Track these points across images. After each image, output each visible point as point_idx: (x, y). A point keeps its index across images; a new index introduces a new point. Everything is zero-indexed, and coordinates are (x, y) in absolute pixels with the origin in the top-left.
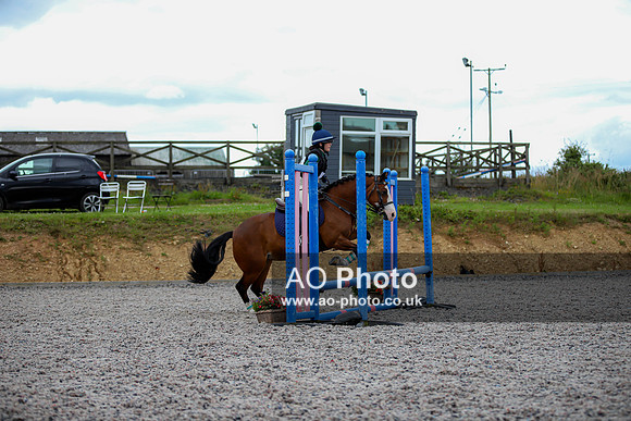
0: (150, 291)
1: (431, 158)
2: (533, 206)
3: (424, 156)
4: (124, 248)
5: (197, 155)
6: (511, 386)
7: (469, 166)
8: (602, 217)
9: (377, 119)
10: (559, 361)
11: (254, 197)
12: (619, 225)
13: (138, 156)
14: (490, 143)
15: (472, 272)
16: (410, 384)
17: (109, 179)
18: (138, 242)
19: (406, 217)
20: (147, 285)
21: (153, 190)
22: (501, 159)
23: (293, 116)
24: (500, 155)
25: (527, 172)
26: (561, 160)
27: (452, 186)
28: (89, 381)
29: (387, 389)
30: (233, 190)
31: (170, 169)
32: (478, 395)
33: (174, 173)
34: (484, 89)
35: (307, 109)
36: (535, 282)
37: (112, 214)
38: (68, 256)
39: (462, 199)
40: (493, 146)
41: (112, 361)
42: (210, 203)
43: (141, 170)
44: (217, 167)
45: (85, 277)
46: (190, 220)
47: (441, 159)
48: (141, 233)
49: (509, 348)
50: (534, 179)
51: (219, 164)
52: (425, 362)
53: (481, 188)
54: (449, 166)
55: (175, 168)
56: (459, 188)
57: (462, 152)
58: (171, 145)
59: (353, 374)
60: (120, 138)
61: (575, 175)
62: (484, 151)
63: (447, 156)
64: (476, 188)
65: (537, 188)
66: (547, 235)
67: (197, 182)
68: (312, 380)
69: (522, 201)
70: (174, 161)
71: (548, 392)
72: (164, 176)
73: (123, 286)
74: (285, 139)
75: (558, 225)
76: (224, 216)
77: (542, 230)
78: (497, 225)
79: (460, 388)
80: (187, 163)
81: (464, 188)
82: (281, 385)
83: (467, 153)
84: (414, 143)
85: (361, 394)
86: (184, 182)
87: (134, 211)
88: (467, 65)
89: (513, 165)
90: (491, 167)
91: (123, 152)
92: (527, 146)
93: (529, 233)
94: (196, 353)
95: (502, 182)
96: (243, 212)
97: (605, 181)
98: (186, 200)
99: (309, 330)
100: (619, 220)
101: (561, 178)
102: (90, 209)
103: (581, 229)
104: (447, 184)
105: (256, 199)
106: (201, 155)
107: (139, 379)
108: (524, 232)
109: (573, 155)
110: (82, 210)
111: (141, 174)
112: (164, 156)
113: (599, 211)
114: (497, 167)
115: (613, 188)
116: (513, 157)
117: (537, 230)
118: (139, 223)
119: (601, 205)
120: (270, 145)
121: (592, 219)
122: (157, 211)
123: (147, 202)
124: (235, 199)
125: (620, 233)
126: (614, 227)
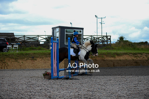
0: (19, 71)
1: (87, 39)
2: (112, 51)
3: (85, 39)
4: (13, 61)
5: (31, 39)
6: (104, 94)
7: (96, 41)
10: (116, 88)
11: (44, 49)
12: (132, 55)
13: (17, 39)
14: (102, 36)
17: (9, 44)
18: (16, 59)
21: (20, 47)
22: (104, 39)
23: (54, 29)
25: (111, 43)
26: (119, 40)
28: (2, 93)
29: (74, 95)
30: (39, 47)
31: (24, 42)
32: (96, 96)
34: (100, 23)
35: (57, 27)
36: (112, 69)
41: (8, 88)
42: (34, 50)
44: (36, 41)
45: (3, 68)
46: (29, 54)
48: (17, 57)
49: (104, 85)
50: (112, 44)
52: (84, 88)
53: (99, 47)
57: (95, 38)
58: (24, 36)
59: (66, 91)
60: (12, 34)
61: (122, 43)
62: (100, 37)
63: (91, 39)
65: (113, 46)
66: (115, 58)
68: (57, 93)
69: (109, 50)
70: (25, 40)
72: (23, 44)
73: (12, 70)
74: (52, 35)
76: (37, 53)
77: (114, 56)
78: (103, 55)
80: (29, 40)
82: (49, 94)
84: (83, 36)
85: (68, 96)
86: (27, 45)
87: (15, 52)
88: (96, 17)
89: (107, 41)
90: (102, 41)
91: (13, 38)
92: (110, 36)
94: (29, 86)
95: (104, 45)
96: (41, 52)
97: (129, 45)
98: (28, 49)
99: (57, 81)
101: (119, 44)
102: (4, 51)
103: (123, 56)
107: (15, 93)
108: (109, 57)
109: (121, 38)
112: (23, 39)
113: (127, 52)
115: (131, 46)
117: (112, 57)
118: (16, 55)
119: (128, 51)
120: (49, 36)
121: (126, 54)
122: (21, 52)
123: (18, 50)
124: (40, 49)
125: (133, 57)
126: (131, 56)
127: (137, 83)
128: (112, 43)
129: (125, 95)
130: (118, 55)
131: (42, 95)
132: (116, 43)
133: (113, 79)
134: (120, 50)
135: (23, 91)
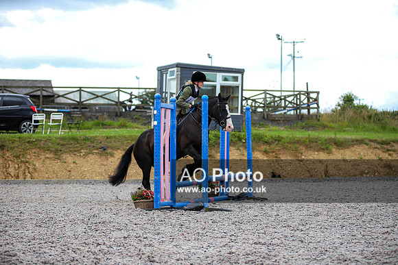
0: (64, 186)
1: (254, 100)
2: (321, 133)
3: (249, 99)
4: (48, 158)
5: (98, 96)
6: (301, 252)
7: (279, 106)
8: (367, 141)
9: (218, 74)
10: (334, 237)
11: (135, 125)
12: (378, 146)
13: (59, 96)
14: (294, 91)
15: (279, 176)
16: (233, 250)
17: (39, 112)
18: (57, 154)
19: (236, 139)
20: (63, 183)
21: (68, 119)
22: (300, 102)
23: (162, 71)
24: (300, 99)
25: (318, 110)
26: (341, 103)
27: (267, 119)
28: (20, 246)
29: (218, 254)
30: (122, 120)
31: (80, 106)
32: (279, 258)
33: (83, 108)
34: (290, 55)
35: (171, 66)
36: (321, 184)
37: (40, 135)
38: (10, 162)
39: (274, 128)
40: (296, 93)
41: (37, 232)
42: (106, 128)
43: (60, 106)
44: (111, 105)
45: (21, 176)
46: (92, 140)
47: (260, 101)
48: (60, 147)
49: (301, 227)
50: (322, 115)
51: (113, 103)
52: (244, 236)
53: (286, 121)
54: (266, 106)
55: (82, 105)
56: (272, 121)
57: (274, 97)
58: (80, 90)
59: (196, 244)
60: (47, 84)
61: (350, 113)
62: (289, 96)
63: (265, 99)
64: (283, 121)
65: (324, 121)
66: (330, 153)
67: (98, 114)
68: (169, 247)
69: (314, 130)
70: (82, 100)
71: (325, 257)
72: (76, 110)
73: (47, 183)
74: (156, 87)
75: (337, 146)
76: (115, 137)
77: (327, 149)
78: (297, 145)
79: (267, 254)
80: (92, 102)
81: (275, 121)
82: (147, 250)
83: (278, 97)
84: (242, 90)
85: (201, 256)
86: (89, 114)
87: (56, 133)
88: (279, 39)
89: (308, 105)
90: (293, 107)
91: (49, 94)
92: (318, 93)
93: (318, 151)
94: (93, 228)
95: (301, 117)
96: (127, 135)
97: (370, 117)
98: (90, 126)
99: (169, 213)
100: (378, 143)
101: (340, 115)
102: (25, 131)
103: (353, 149)
104: (264, 118)
105: (137, 126)
106: (101, 96)
107: (53, 245)
108: (315, 150)
109: (348, 99)
110: (20, 132)
111: (61, 108)
112: (76, 97)
113: (365, 137)
114: (297, 107)
115: (375, 122)
116: (308, 100)
117: (323, 149)
118: (58, 141)
119: (367, 133)
120: (147, 90)
121: (360, 142)
122: (70, 133)
123: (63, 127)
124: (123, 126)
125: (378, 151)
126: (375, 148)
127: (391, 222)
128: (322, 113)
129: (359, 258)
130: (340, 144)
131: (129, 254)
132: (333, 111)
133: (325, 213)
134: (344, 131)
135: (76, 241)
